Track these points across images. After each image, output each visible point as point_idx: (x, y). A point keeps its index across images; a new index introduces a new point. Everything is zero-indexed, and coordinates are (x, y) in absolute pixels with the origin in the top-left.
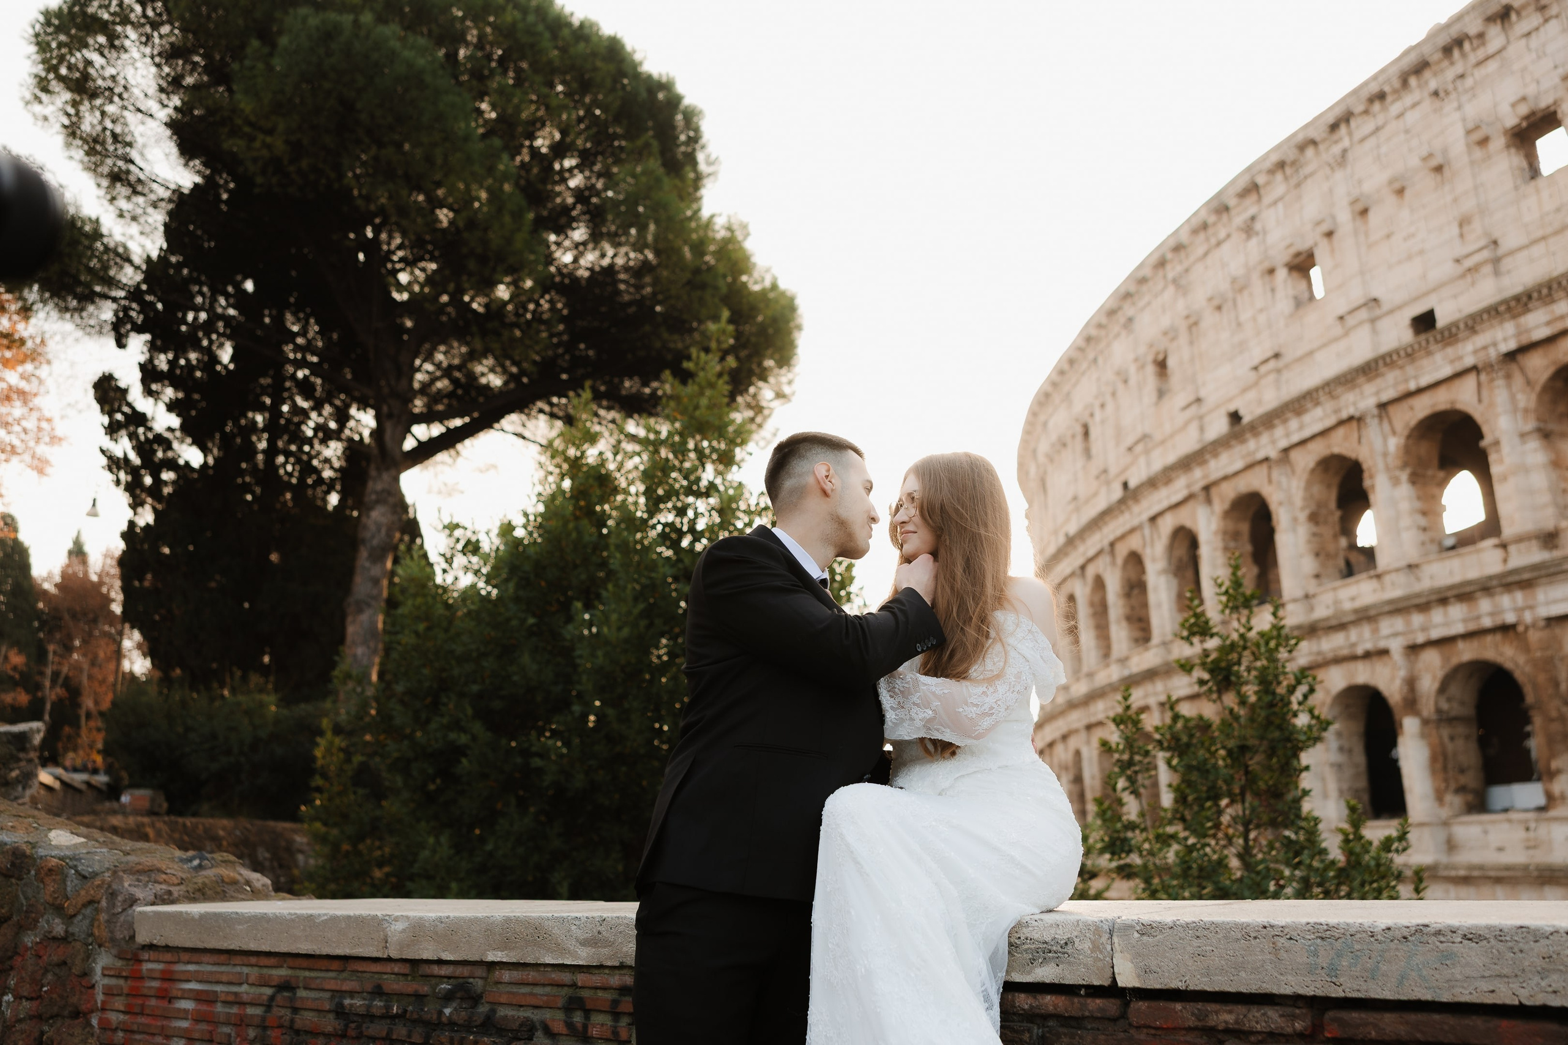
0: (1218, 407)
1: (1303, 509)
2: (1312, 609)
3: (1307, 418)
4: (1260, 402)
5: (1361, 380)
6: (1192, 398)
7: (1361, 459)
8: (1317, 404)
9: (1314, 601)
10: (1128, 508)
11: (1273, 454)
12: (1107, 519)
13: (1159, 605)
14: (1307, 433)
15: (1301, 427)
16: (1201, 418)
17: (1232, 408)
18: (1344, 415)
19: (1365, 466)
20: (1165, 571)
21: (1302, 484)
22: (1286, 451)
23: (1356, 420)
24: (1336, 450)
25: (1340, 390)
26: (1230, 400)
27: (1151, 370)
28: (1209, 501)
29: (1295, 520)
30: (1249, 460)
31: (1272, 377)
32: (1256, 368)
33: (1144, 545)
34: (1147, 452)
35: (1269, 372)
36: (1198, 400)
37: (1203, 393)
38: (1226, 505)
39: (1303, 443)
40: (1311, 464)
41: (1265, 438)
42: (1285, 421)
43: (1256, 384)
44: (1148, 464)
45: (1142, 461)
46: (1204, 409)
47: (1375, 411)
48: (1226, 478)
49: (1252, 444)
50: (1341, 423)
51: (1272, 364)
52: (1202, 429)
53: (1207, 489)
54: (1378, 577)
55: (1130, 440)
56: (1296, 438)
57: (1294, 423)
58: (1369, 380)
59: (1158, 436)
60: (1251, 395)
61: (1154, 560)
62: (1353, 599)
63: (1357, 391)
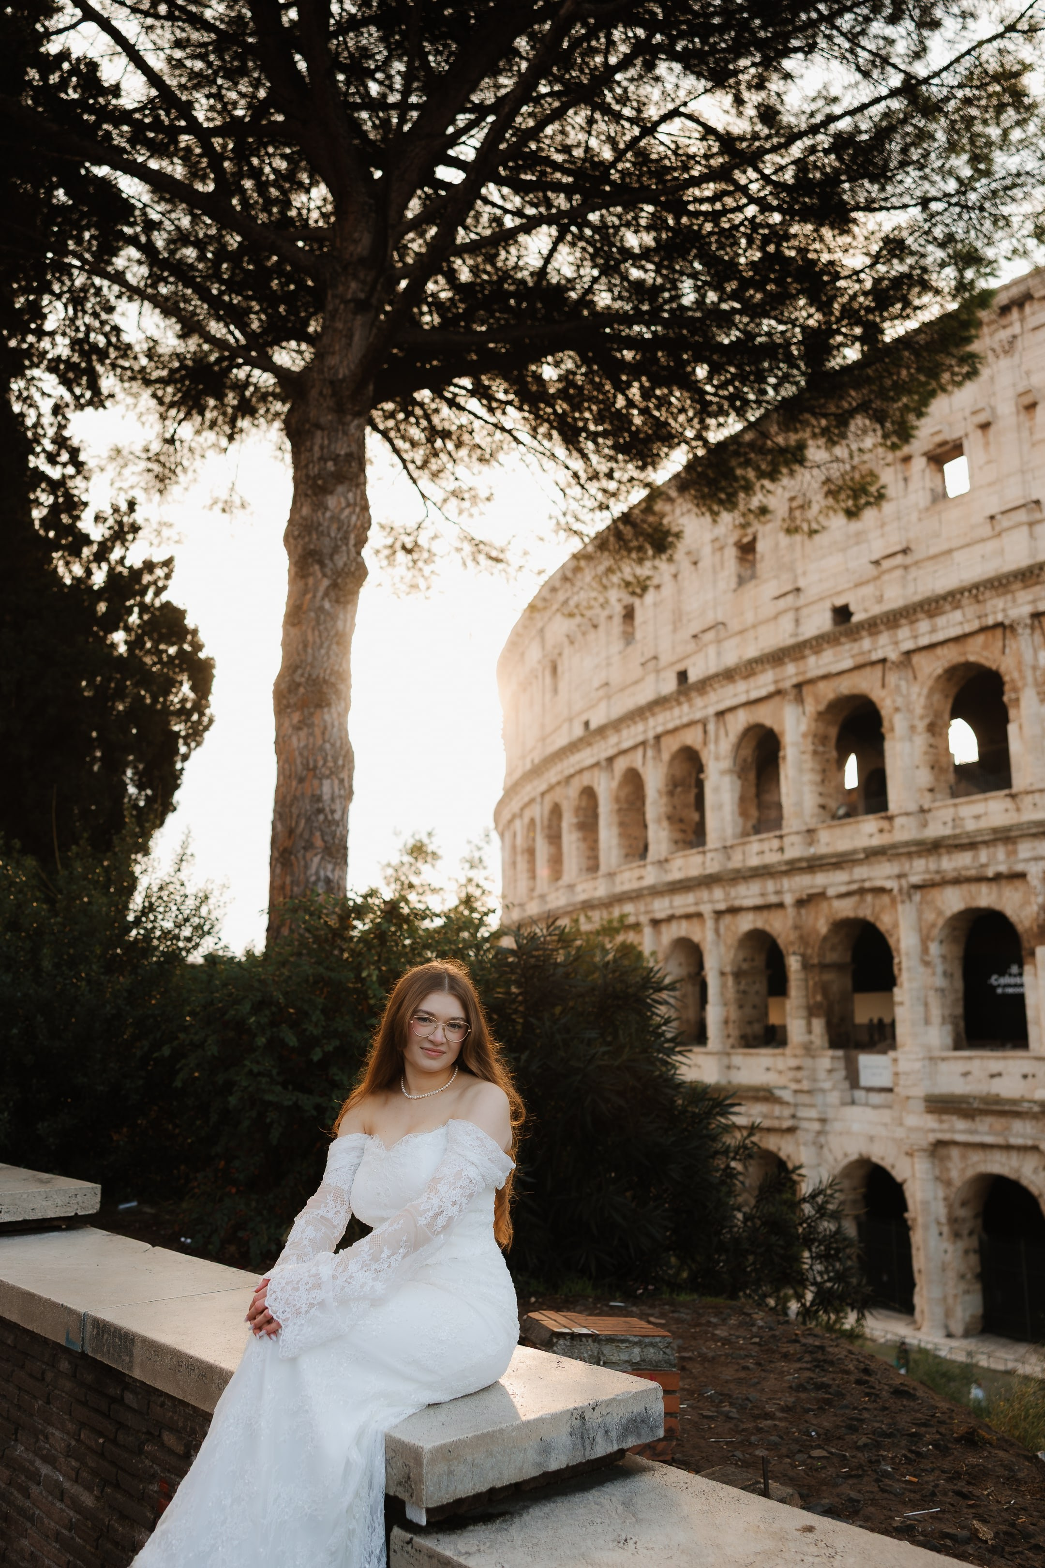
0: (822, 599)
1: (922, 718)
2: (925, 825)
3: (941, 621)
4: (880, 599)
5: (1018, 585)
6: (789, 587)
7: (1003, 670)
8: (957, 606)
9: (929, 816)
10: (689, 700)
11: (893, 655)
12: (657, 710)
13: (720, 807)
14: (940, 636)
15: (933, 630)
16: (797, 609)
17: (839, 602)
18: (990, 621)
19: (1006, 678)
20: (730, 771)
21: (925, 691)
22: (908, 653)
23: (1004, 628)
24: (972, 658)
25: (988, 594)
26: (839, 593)
27: (731, 553)
28: (800, 699)
29: (913, 728)
30: (861, 660)
31: (899, 573)
32: (877, 563)
33: (705, 743)
34: (719, 641)
35: (896, 567)
36: (798, 590)
37: (801, 583)
38: (822, 707)
39: (932, 646)
40: (940, 671)
41: (884, 638)
42: (912, 622)
43: (877, 578)
44: (719, 654)
45: (712, 650)
46: (802, 600)
47: (1028, 621)
48: (826, 677)
49: (866, 643)
50: (984, 629)
51: (899, 559)
52: (797, 622)
53: (799, 686)
54: (1013, 796)
55: (695, 627)
56: (924, 641)
57: (924, 625)
58: (1026, 587)
59: (734, 625)
60: (868, 590)
61: (717, 758)
62: (977, 817)
63: (1009, 597)
